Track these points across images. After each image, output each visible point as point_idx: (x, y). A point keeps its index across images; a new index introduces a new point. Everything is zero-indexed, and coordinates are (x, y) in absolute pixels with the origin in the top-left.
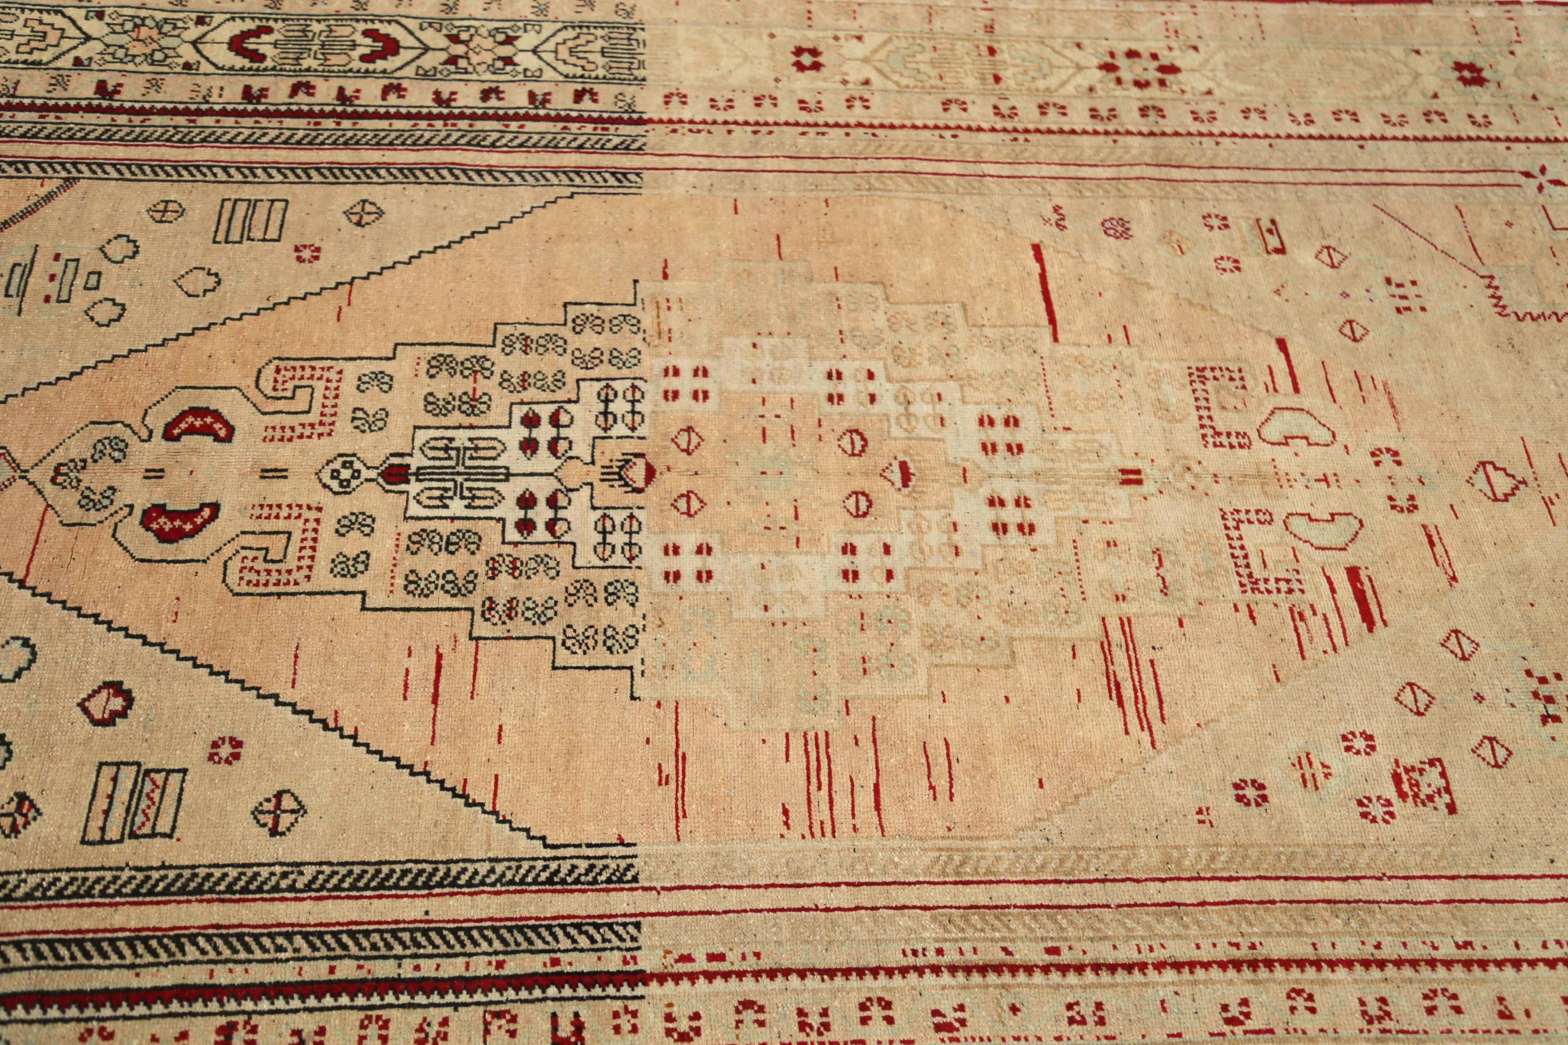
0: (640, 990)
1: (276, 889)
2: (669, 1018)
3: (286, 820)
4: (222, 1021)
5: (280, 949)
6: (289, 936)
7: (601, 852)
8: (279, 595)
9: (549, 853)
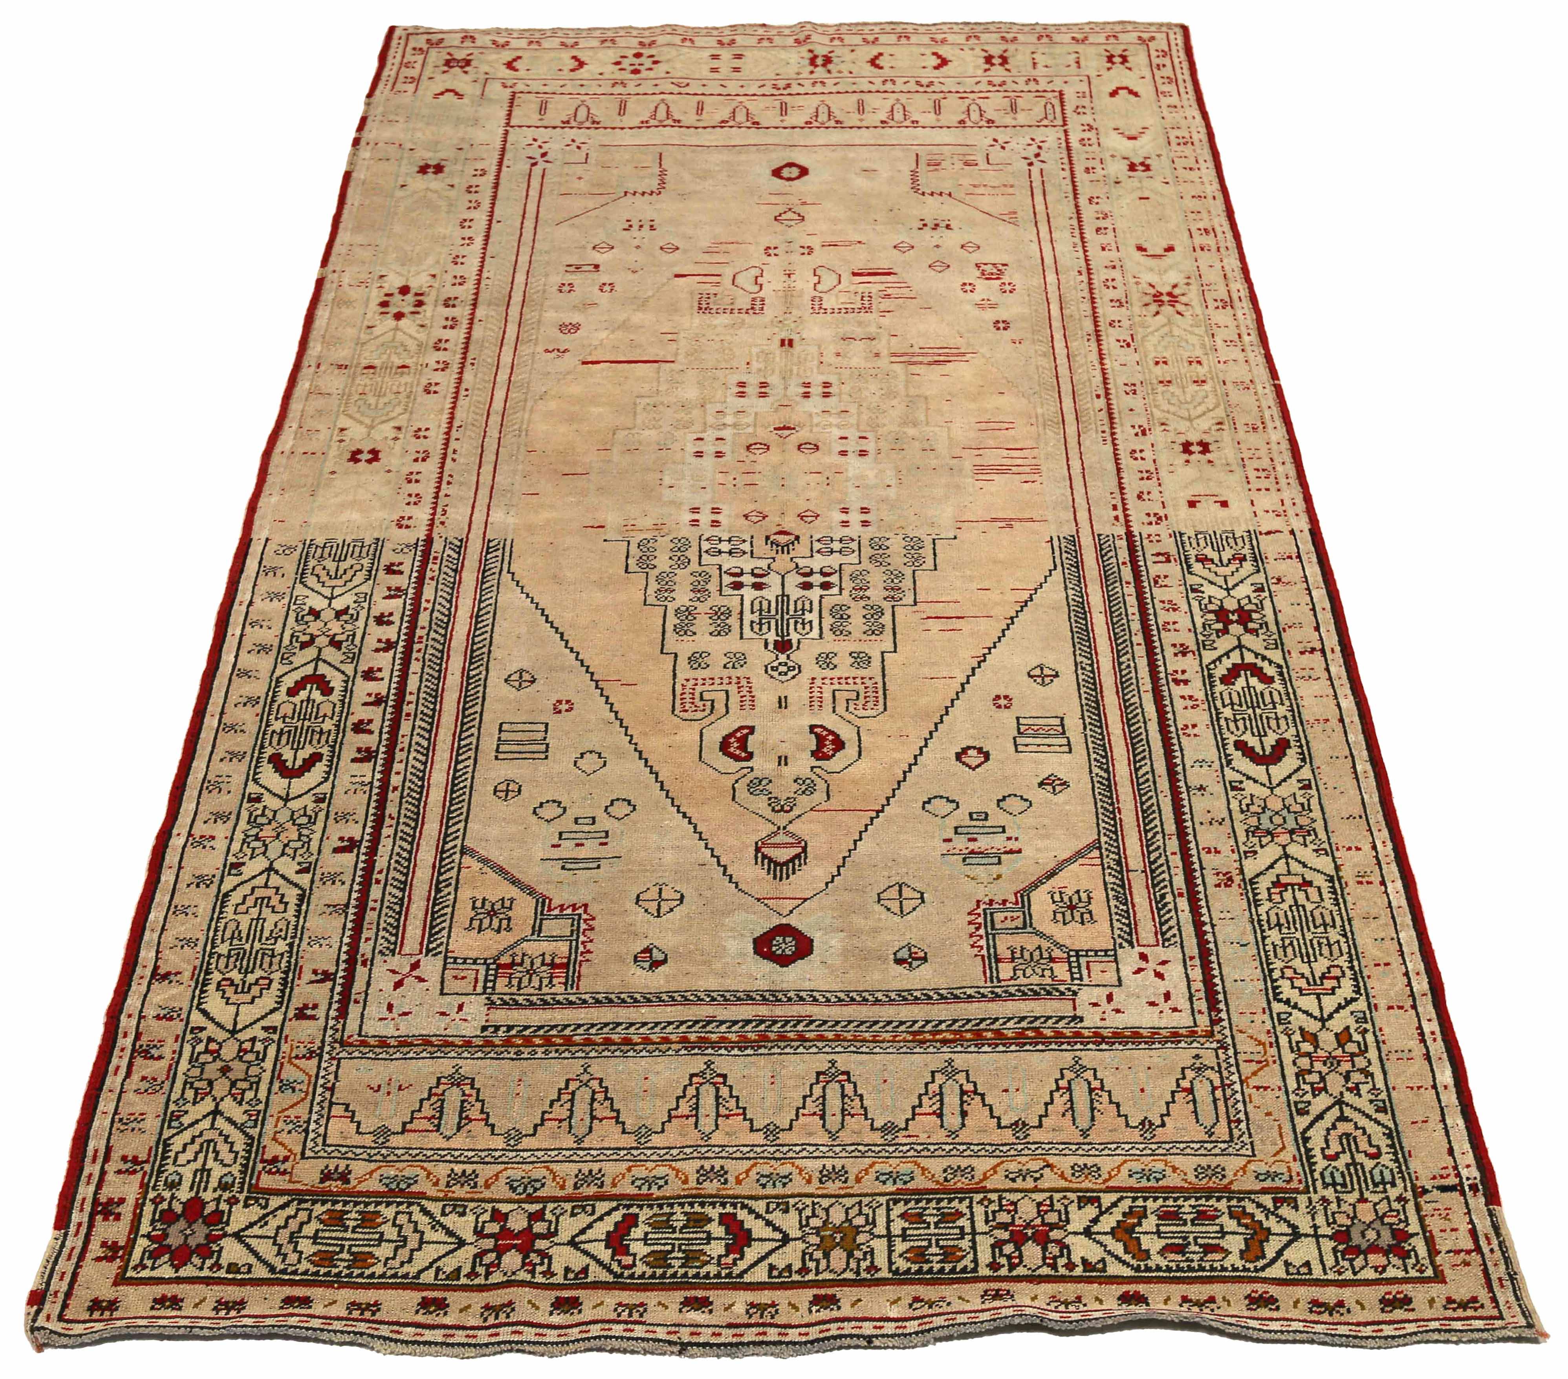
0: (1136, 533)
1: (1092, 672)
2: (1150, 523)
3: (1047, 672)
4: (1172, 684)
5: (1129, 666)
6: (1120, 664)
7: (1057, 549)
8: (885, 690)
9: (1059, 568)
